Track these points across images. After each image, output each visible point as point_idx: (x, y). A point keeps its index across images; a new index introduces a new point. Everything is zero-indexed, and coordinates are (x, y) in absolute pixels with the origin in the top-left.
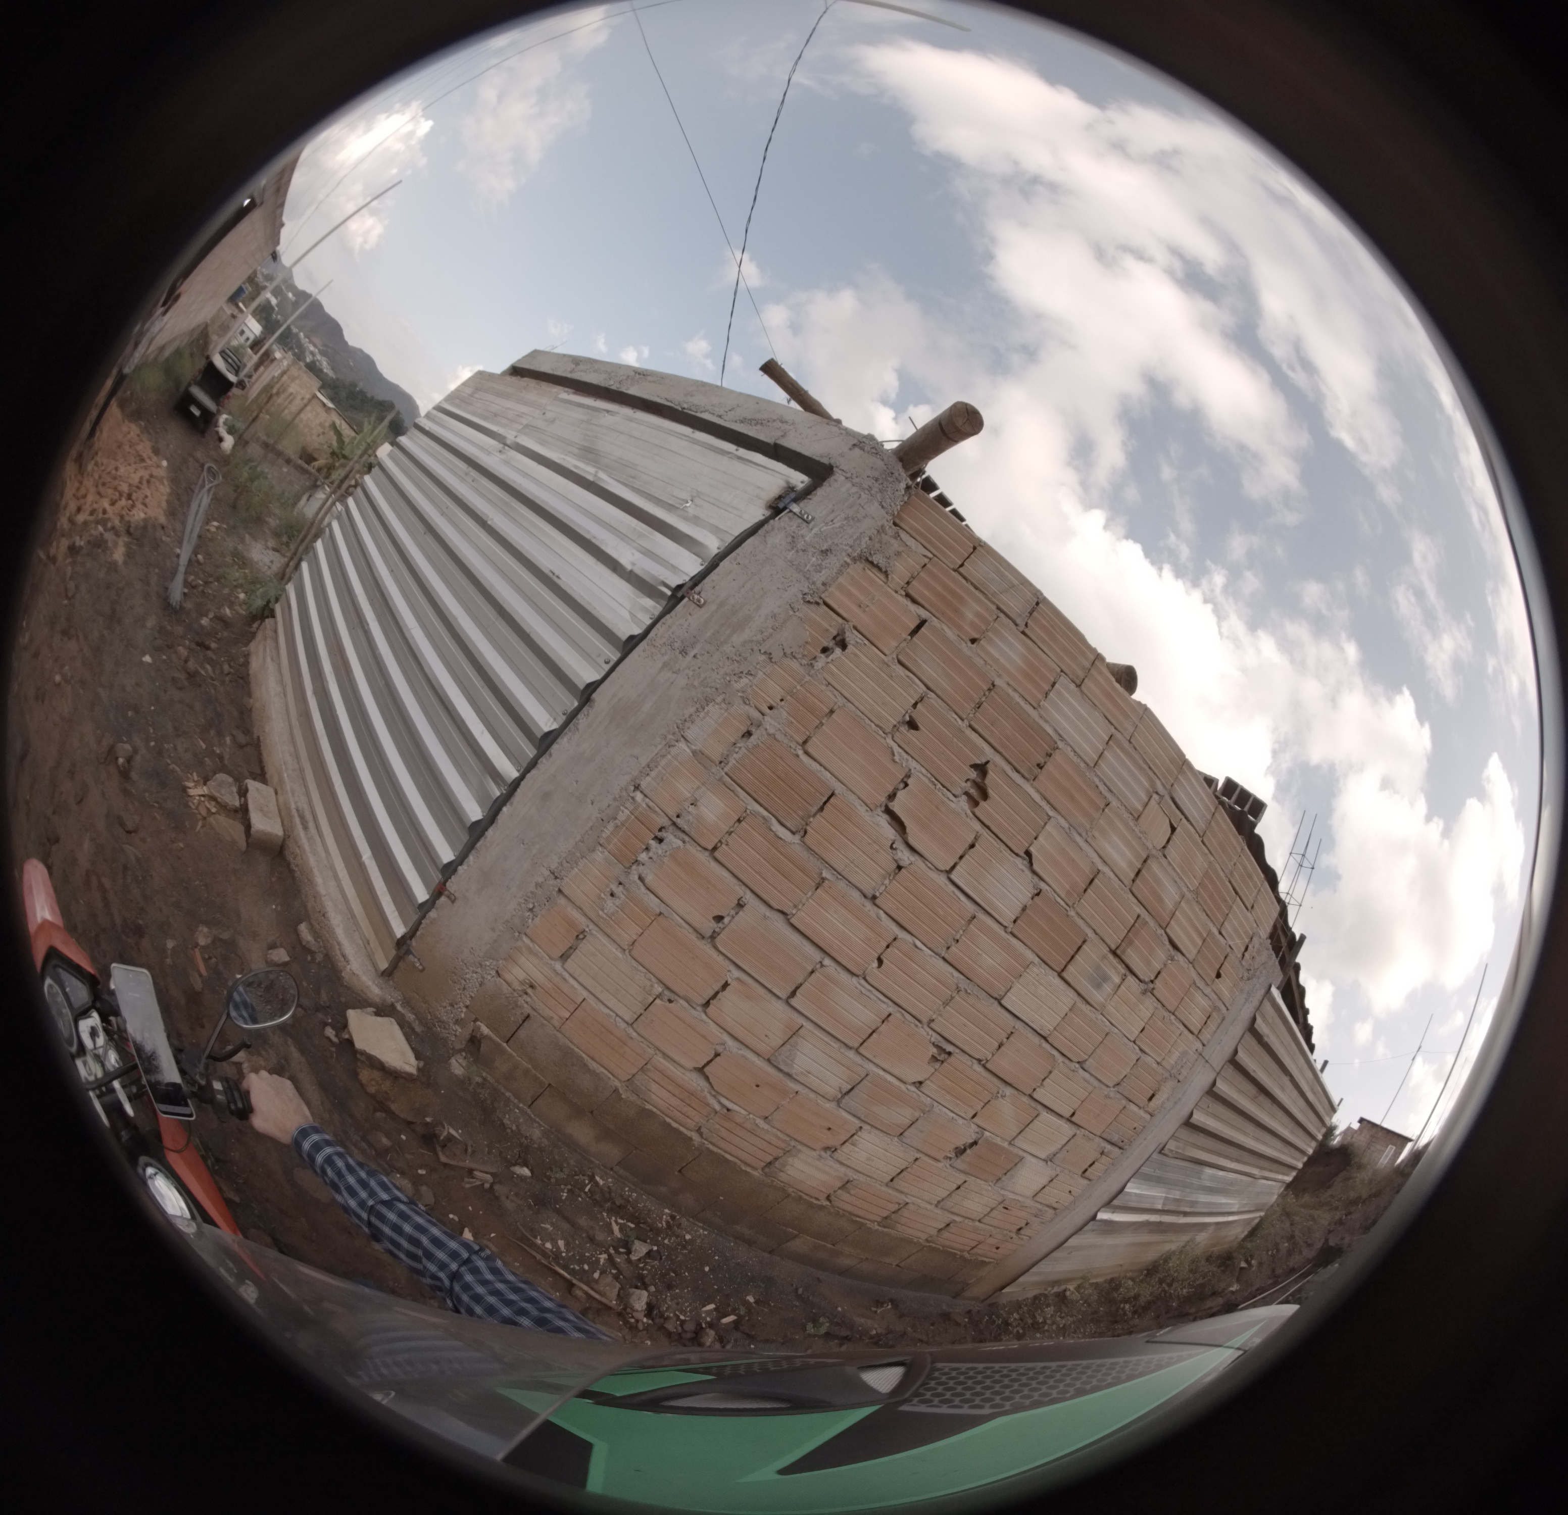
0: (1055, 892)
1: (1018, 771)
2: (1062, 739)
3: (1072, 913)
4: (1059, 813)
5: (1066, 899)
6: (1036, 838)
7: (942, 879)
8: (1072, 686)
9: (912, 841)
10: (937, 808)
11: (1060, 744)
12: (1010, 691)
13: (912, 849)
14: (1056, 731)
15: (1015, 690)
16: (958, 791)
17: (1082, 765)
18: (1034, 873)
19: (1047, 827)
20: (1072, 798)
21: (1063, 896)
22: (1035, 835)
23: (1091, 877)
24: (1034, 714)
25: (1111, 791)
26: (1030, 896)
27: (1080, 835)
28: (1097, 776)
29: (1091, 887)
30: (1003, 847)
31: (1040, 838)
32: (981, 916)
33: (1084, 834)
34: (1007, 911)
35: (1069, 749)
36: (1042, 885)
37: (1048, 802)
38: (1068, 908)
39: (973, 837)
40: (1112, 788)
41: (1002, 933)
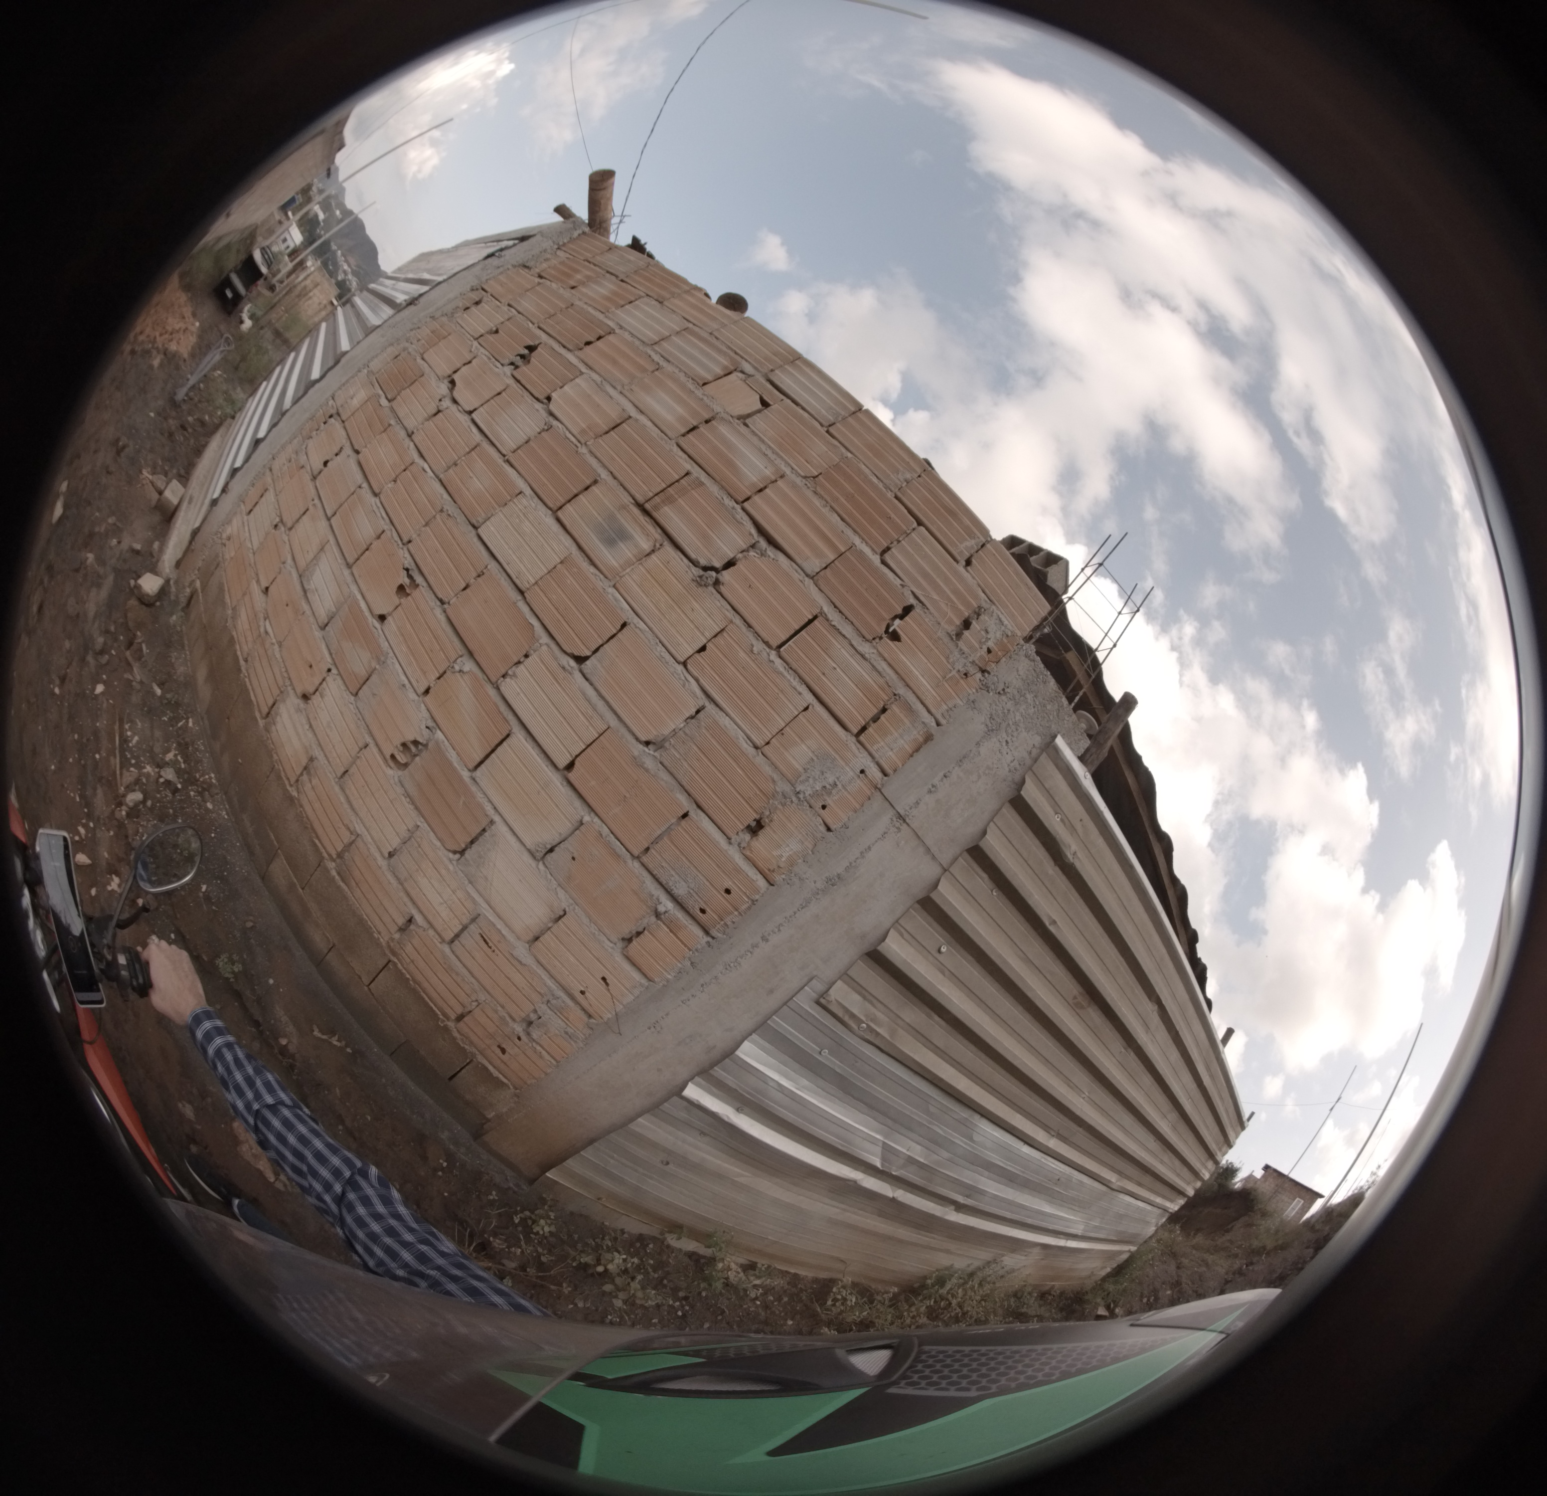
0: (567, 429)
1: (564, 347)
2: (621, 327)
3: (583, 450)
4: (595, 372)
5: (578, 436)
6: (561, 387)
7: (464, 419)
8: (654, 302)
9: (456, 394)
10: (485, 373)
11: (617, 331)
12: (585, 306)
13: (455, 401)
14: (618, 324)
15: (590, 305)
16: (507, 361)
17: (637, 343)
18: (551, 414)
19: (577, 380)
20: (614, 362)
21: (575, 433)
22: (561, 384)
23: (619, 422)
24: (601, 317)
25: (669, 361)
26: (539, 430)
27: (615, 388)
28: (654, 350)
29: (616, 430)
30: (526, 394)
31: (566, 387)
32: (485, 445)
33: (619, 388)
34: (509, 440)
35: (627, 333)
36: (555, 423)
37: (586, 364)
38: (579, 445)
39: (502, 388)
40: (670, 359)
41: (500, 461)
